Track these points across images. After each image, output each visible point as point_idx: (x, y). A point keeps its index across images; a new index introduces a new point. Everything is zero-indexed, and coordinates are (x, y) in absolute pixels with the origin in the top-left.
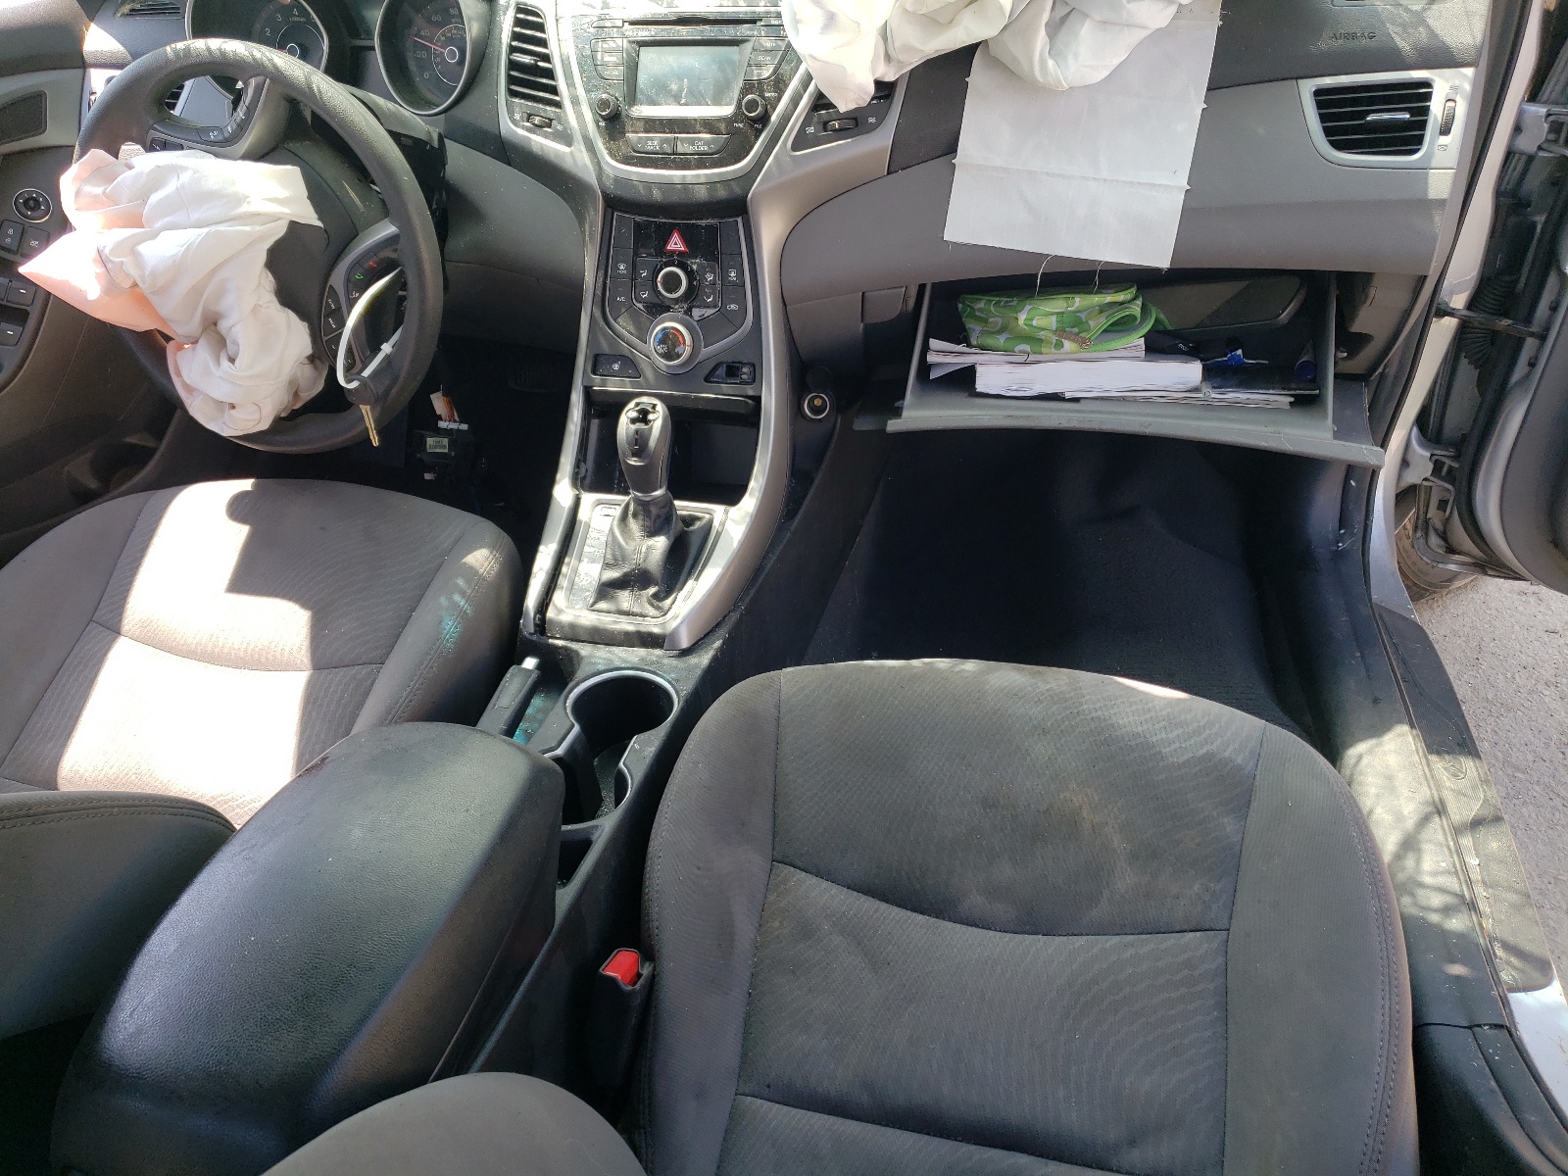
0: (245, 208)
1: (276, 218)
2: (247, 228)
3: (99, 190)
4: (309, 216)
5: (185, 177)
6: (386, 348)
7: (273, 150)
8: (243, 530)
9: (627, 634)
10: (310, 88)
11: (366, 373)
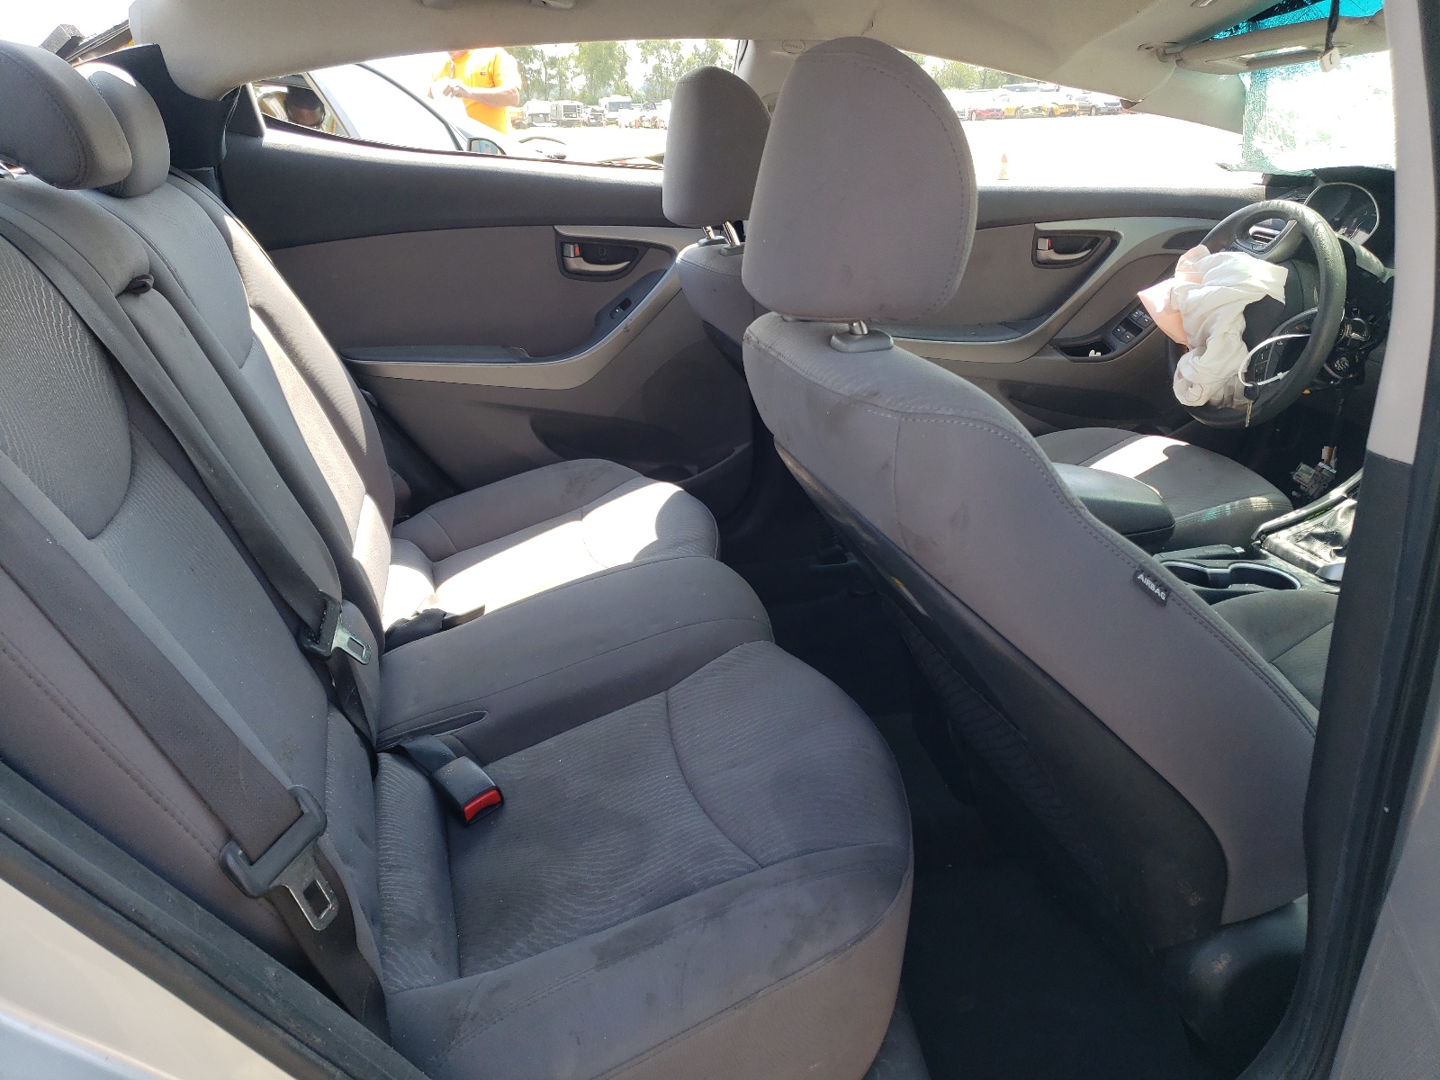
0: (1247, 281)
1: (1260, 290)
2: (1241, 291)
3: (1191, 263)
4: (1280, 296)
5: (1230, 261)
6: (1280, 375)
7: (1286, 260)
8: (1165, 458)
9: (1302, 560)
10: (1313, 229)
11: (1259, 384)
